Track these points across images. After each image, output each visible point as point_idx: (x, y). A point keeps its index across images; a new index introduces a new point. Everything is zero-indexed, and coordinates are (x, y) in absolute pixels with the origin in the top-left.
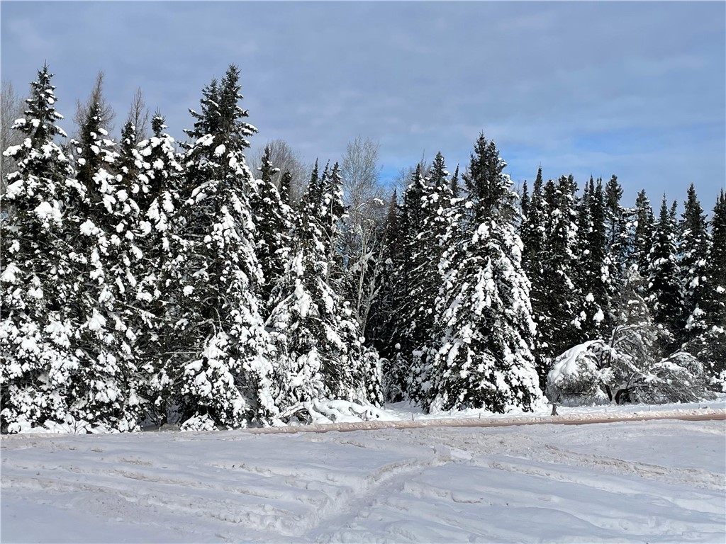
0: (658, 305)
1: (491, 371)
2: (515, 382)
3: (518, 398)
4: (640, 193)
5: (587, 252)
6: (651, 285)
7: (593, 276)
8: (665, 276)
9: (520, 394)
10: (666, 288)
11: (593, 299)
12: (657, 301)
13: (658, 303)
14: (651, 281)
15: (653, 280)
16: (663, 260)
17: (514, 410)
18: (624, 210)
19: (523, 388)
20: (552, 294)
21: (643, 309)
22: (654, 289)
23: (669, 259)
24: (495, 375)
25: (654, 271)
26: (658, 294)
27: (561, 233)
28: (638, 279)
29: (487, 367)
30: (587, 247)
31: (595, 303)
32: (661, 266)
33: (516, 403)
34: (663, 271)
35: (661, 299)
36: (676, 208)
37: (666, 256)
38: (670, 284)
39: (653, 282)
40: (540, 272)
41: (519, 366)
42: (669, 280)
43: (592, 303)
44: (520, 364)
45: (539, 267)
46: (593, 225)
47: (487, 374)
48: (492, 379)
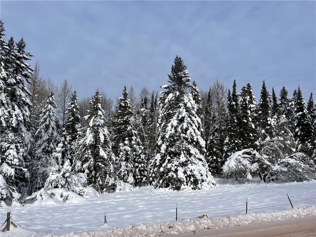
0: (300, 133)
1: (176, 167)
2: (189, 173)
3: (191, 181)
4: (294, 91)
5: (260, 112)
6: (296, 124)
7: (264, 122)
8: (302, 120)
9: (192, 179)
10: (303, 125)
11: (264, 132)
12: (299, 131)
13: (300, 132)
14: (296, 123)
15: (297, 122)
16: (301, 113)
17: (187, 189)
18: (289, 99)
19: (193, 176)
20: (242, 131)
21: (290, 134)
22: (298, 126)
23: (304, 112)
24: (178, 169)
25: (297, 118)
26: (300, 128)
27: (244, 104)
28: (286, 121)
29: (173, 165)
30: (260, 110)
31: (265, 134)
32: (299, 116)
33: (189, 185)
34: (301, 118)
35: (301, 130)
36: (312, 96)
37: (302, 111)
38: (305, 123)
39: (297, 123)
40: (235, 122)
41: (192, 164)
42: (304, 121)
43: (264, 134)
44: (193, 163)
45: (234, 119)
46: (262, 100)
47: (173, 169)
48: (176, 171)
